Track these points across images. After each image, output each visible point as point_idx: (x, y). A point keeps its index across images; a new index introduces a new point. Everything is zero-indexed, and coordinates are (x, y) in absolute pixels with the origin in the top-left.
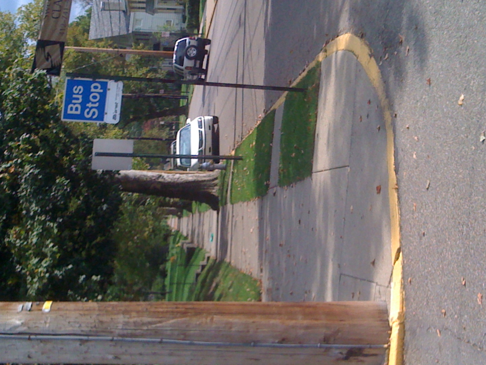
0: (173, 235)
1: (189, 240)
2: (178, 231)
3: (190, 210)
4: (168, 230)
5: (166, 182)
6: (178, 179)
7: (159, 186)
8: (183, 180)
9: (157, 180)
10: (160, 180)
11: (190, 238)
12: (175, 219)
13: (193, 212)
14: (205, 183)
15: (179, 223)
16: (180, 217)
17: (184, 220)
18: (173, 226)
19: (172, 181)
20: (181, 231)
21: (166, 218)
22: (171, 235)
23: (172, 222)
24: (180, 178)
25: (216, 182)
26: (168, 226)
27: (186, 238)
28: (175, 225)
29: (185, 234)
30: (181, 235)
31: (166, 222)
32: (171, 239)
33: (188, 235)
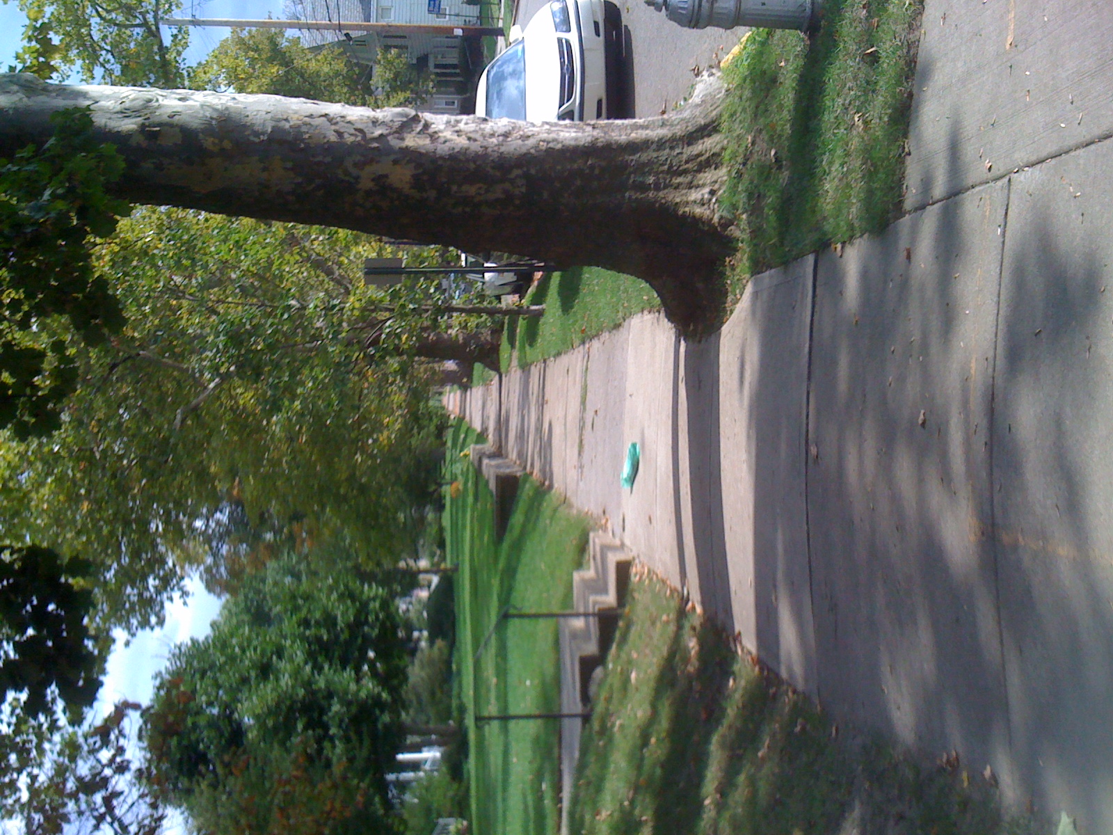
0: (452, 426)
1: (490, 445)
2: (461, 419)
3: (494, 365)
4: (442, 415)
5: (442, 149)
6: (506, 135)
7: (401, 177)
8: (531, 142)
9: (394, 142)
10: (411, 141)
11: (491, 437)
12: (455, 394)
13: (503, 369)
14: (644, 157)
15: (463, 401)
16: (465, 388)
17: (476, 393)
18: (451, 408)
19: (475, 147)
20: (467, 418)
21: (440, 394)
22: (448, 427)
23: (451, 400)
24: (515, 135)
25: (708, 145)
26: (443, 408)
27: (481, 438)
28: (455, 405)
29: (477, 426)
30: (469, 429)
31: (440, 401)
32: (449, 435)
33: (485, 430)
